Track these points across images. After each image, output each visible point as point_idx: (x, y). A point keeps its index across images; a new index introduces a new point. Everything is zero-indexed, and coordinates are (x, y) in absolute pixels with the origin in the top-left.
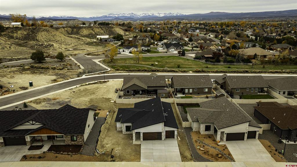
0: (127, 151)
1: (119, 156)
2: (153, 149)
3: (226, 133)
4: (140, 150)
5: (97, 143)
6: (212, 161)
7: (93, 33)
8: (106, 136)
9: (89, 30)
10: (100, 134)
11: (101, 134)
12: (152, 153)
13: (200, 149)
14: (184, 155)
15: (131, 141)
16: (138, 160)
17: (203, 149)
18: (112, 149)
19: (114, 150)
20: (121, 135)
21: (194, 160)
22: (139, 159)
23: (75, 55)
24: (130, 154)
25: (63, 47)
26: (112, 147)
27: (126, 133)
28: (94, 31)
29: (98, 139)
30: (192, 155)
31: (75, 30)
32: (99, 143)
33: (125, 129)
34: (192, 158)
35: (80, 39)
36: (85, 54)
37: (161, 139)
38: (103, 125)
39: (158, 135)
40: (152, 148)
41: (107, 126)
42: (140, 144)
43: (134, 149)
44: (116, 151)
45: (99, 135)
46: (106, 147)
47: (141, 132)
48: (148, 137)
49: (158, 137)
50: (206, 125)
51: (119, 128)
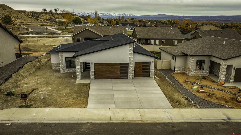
0: (62, 92)
1: (43, 99)
2: (112, 90)
3: (234, 68)
4: (89, 90)
5: (6, 80)
6: (231, 108)
7: (53, 18)
8: (30, 75)
9: (49, 15)
10: (18, 70)
11: (20, 71)
12: (112, 95)
13: (198, 91)
14: (173, 99)
15: (73, 80)
16: (83, 106)
17: (204, 91)
18: (33, 90)
19: (36, 90)
20: (57, 74)
21: (196, 106)
22: (84, 104)
23: (28, 25)
24: (67, 97)
25: (17, 21)
26: (34, 87)
27: (66, 71)
28: (54, 17)
29: (11, 75)
30: (187, 99)
31: (36, 15)
32: (10, 80)
33: (65, 64)
34: (190, 103)
35: (38, 20)
36: (39, 25)
37: (127, 77)
38: (30, 62)
39: (121, 70)
40: (111, 88)
41: (38, 65)
42: (90, 84)
43: (76, 89)
44: (40, 92)
45: (17, 72)
46: (22, 87)
47: (92, 63)
48: (103, 72)
49: (121, 73)
50: (197, 60)
51: (55, 65)
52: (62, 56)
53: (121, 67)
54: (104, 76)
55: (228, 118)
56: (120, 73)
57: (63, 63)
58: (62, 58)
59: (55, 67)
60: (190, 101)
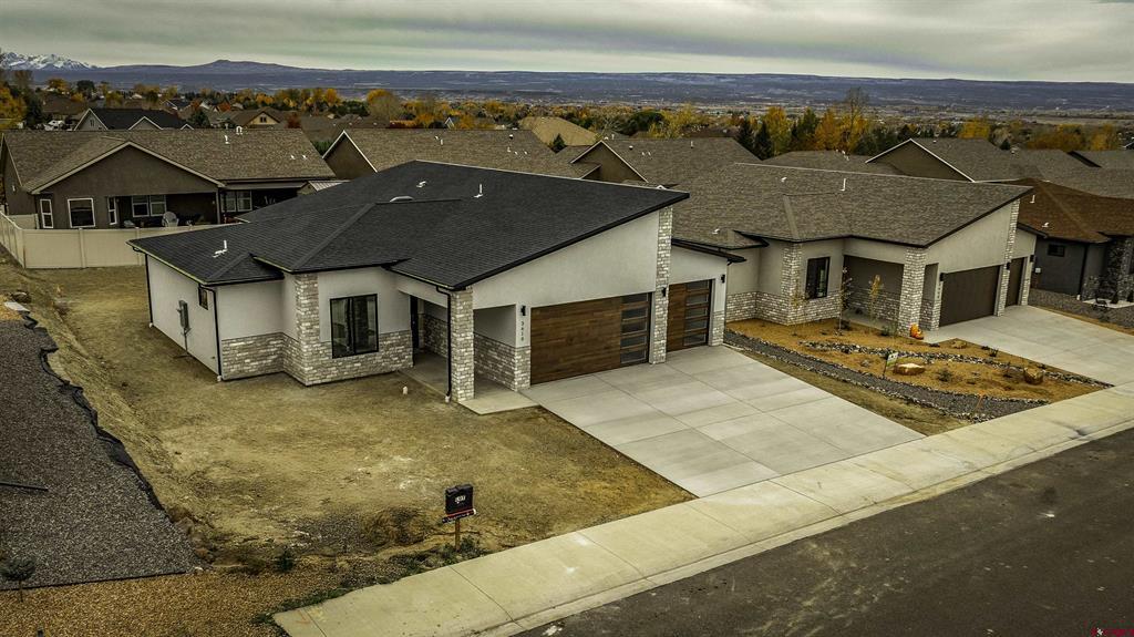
2: (665, 414)
3: (942, 275)
6: (1041, 403)
12: (696, 432)
13: (900, 372)
22: (658, 486)
27: (333, 373)
30: (911, 401)
33: (326, 337)
37: (642, 357)
38: (52, 356)
39: (625, 329)
40: (649, 408)
42: (540, 408)
43: (528, 439)
47: (523, 310)
48: (558, 346)
49: (624, 342)
50: (810, 260)
51: (242, 349)
52: (313, 295)
53: (627, 314)
54: (563, 364)
55: (1081, 433)
56: (622, 341)
57: (318, 331)
58: (313, 307)
59: (241, 361)
60: (931, 406)
